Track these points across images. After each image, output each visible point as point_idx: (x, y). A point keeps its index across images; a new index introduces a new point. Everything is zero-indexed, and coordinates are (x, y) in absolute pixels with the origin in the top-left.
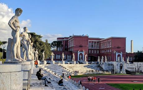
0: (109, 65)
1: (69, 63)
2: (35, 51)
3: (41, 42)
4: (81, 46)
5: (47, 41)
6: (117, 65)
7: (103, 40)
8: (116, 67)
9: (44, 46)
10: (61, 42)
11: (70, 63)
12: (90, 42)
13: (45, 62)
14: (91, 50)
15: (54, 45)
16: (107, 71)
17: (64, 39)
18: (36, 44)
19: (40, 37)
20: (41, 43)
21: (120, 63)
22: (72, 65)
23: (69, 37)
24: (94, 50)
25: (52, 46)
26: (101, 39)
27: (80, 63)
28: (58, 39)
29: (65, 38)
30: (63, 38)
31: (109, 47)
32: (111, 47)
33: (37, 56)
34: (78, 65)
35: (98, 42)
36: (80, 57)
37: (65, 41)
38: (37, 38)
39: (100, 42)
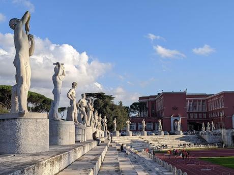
0: (215, 135)
1: (154, 134)
2: (103, 118)
3: (113, 105)
4: (175, 109)
5: (121, 103)
6: (227, 134)
7: (211, 96)
8: (226, 137)
9: (117, 111)
10: (145, 104)
11: (156, 135)
12: (191, 101)
13: (118, 134)
14: (194, 113)
15: (134, 109)
16: (212, 144)
17: (150, 99)
18: (106, 108)
19: (111, 98)
20: (113, 107)
21: (231, 131)
22: (158, 137)
23: (157, 94)
24: (198, 113)
25: (132, 110)
26: (208, 96)
27: (170, 134)
28: (140, 98)
29: (151, 97)
30: (148, 98)
31: (220, 108)
32: (223, 107)
33: (105, 125)
34: (168, 136)
35: (204, 101)
36: (174, 126)
37: (152, 101)
38: (107, 100)
39: (207, 100)
